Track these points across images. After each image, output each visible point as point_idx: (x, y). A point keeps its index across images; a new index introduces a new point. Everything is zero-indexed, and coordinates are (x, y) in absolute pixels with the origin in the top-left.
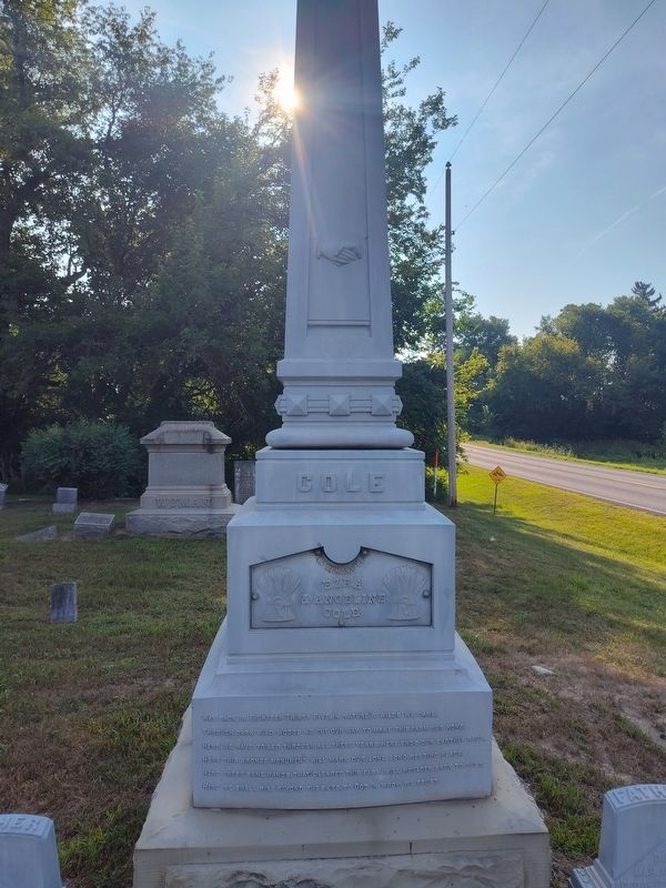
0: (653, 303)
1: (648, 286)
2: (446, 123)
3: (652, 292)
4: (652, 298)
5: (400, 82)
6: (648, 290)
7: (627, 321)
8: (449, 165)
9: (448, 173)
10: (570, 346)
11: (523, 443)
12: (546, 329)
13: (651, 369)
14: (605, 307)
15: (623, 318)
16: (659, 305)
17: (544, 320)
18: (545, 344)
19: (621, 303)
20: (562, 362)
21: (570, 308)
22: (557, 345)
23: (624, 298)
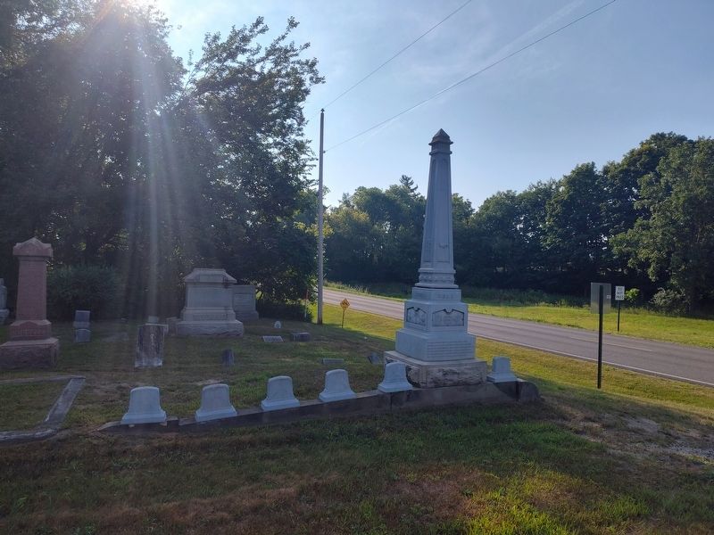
0: (412, 191)
1: (409, 179)
2: (318, 80)
3: (412, 183)
4: (412, 187)
5: (297, 55)
6: (410, 181)
7: (398, 202)
8: (323, 110)
9: (322, 115)
10: (363, 217)
11: (333, 284)
12: (346, 203)
13: (414, 236)
14: (384, 191)
15: (396, 200)
16: (416, 192)
17: (345, 196)
18: (347, 214)
19: (394, 190)
20: (360, 228)
21: (361, 189)
22: (355, 215)
23: (396, 186)
